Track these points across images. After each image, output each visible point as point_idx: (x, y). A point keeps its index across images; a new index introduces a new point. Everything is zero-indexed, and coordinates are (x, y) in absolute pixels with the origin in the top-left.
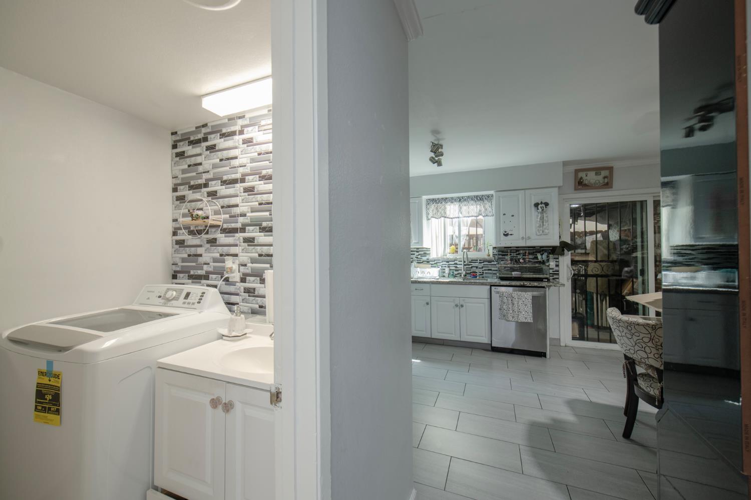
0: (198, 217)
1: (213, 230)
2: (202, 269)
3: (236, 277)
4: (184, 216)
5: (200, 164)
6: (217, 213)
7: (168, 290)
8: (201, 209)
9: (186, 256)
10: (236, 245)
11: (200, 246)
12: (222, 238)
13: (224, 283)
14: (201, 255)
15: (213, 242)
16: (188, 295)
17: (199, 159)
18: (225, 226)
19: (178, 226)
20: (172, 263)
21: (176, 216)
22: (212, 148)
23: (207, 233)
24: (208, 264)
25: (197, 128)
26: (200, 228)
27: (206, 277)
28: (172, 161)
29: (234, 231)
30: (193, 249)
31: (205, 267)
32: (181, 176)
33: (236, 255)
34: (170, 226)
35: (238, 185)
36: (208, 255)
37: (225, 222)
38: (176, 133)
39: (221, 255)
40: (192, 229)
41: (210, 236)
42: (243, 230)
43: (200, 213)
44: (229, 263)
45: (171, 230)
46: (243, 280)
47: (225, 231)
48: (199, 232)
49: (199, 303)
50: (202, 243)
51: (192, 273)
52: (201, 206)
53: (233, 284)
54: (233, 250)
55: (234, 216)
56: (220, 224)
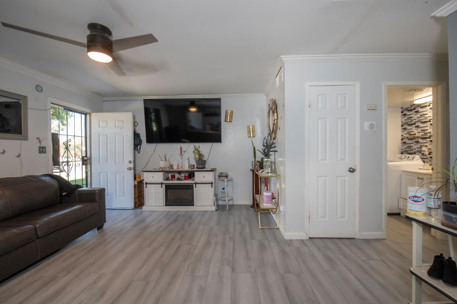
0: (411, 134)
1: (417, 138)
2: (413, 151)
3: (427, 153)
4: (406, 134)
5: (412, 117)
6: (419, 132)
7: (401, 156)
8: (413, 132)
9: (407, 147)
10: (427, 143)
11: (412, 143)
12: (421, 141)
13: (422, 155)
14: (412, 147)
15: (417, 142)
16: (408, 157)
17: (412, 116)
18: (422, 137)
19: (404, 137)
20: (401, 149)
21: (403, 134)
22: (417, 112)
23: (415, 139)
24: (415, 149)
25: (411, 106)
26: (412, 138)
27: (415, 153)
28: (401, 117)
29: (427, 138)
30: (409, 145)
31: (414, 150)
32: (404, 121)
33: (427, 146)
34: (400, 137)
35: (428, 123)
36: (415, 147)
37: (422, 135)
38: (403, 108)
39: (420, 146)
40: (409, 138)
41: (416, 140)
42: (429, 138)
43: (412, 133)
44: (424, 148)
45: (401, 139)
46: (429, 154)
47: (422, 138)
48: (412, 139)
49: (412, 159)
50: (413, 143)
51: (409, 152)
52: (412, 131)
53: (426, 155)
54: (425, 144)
55: (426, 133)
56: (421, 136)
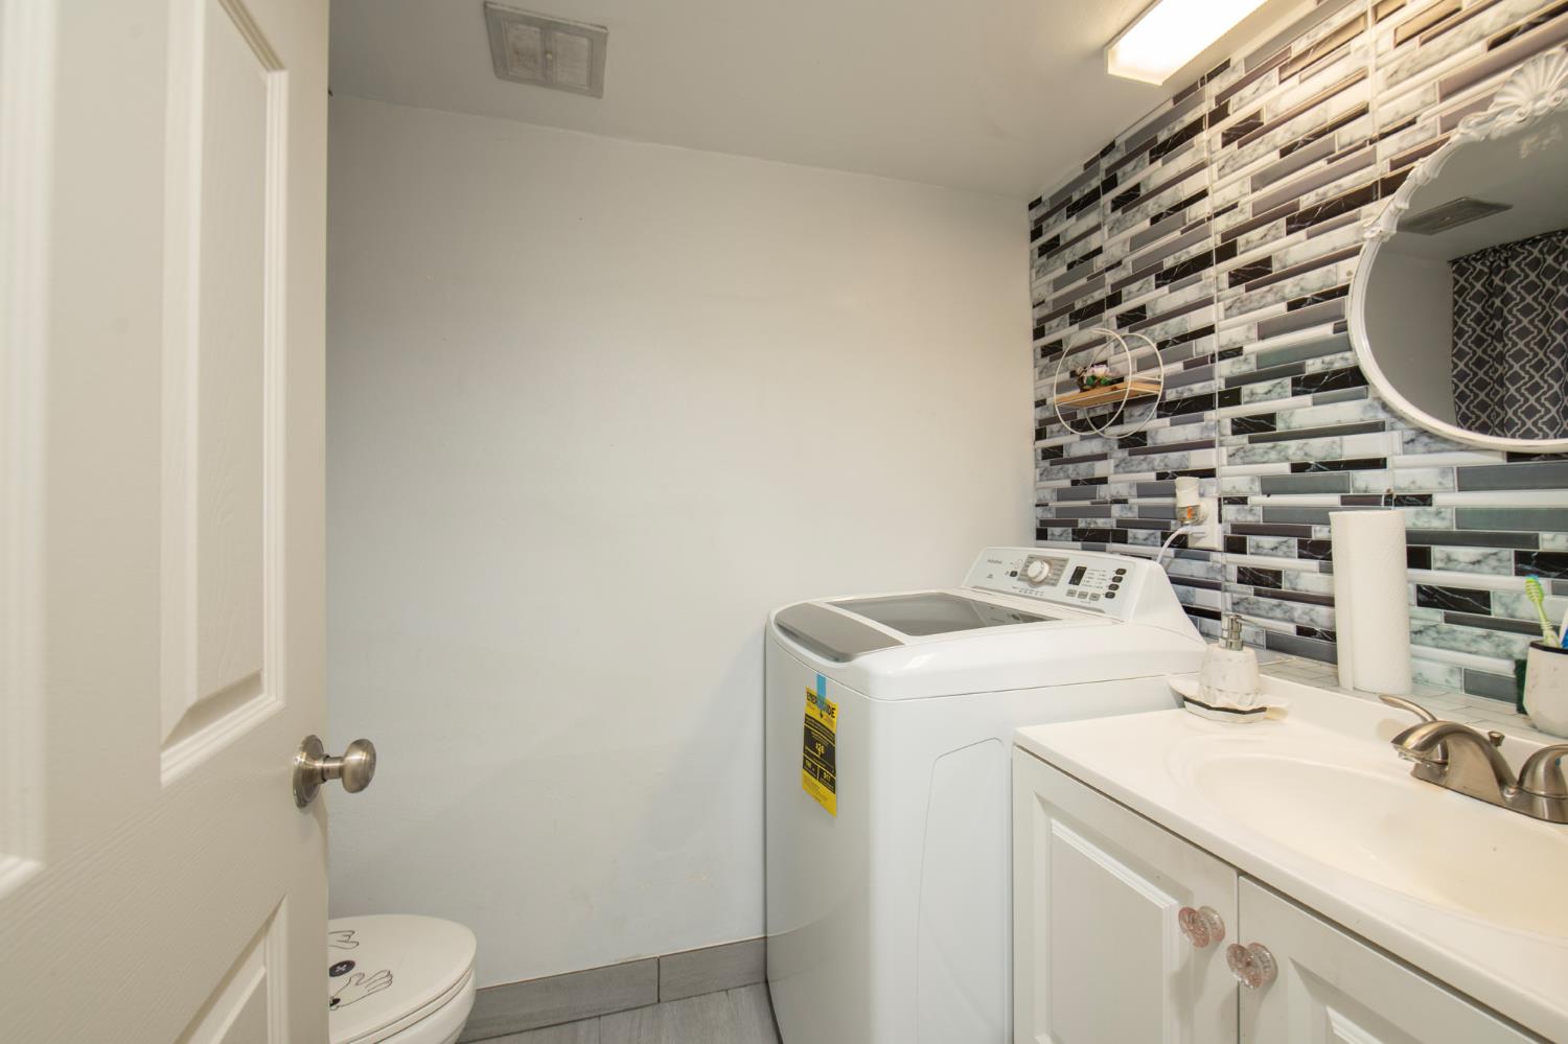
0: (1096, 382)
1: (1137, 411)
2: (1108, 516)
3: (1211, 534)
4: (1062, 387)
5: (1099, 251)
6: (1145, 364)
7: (1031, 559)
8: (1104, 363)
9: (1067, 483)
10: (1209, 444)
11: (1103, 457)
12: (1164, 430)
13: (1172, 552)
14: (1103, 481)
15: (1136, 443)
16: (1079, 574)
17: (1094, 242)
18: (1171, 395)
19: (1047, 414)
20: (1036, 502)
21: (1044, 393)
22: (1130, 199)
23: (1120, 421)
24: (1125, 501)
25: (1087, 166)
26: (1099, 412)
27: (1119, 536)
28: (1031, 267)
29: (1204, 403)
30: (1083, 466)
31: (1116, 510)
32: (1051, 297)
33: (1209, 473)
34: (1029, 418)
35: (1209, 273)
36: (1123, 479)
37: (1172, 381)
38: (1039, 200)
39: (1161, 476)
40: (1080, 416)
41: (1129, 429)
42: (1231, 397)
43: (1100, 371)
44: (1187, 493)
45: (1031, 427)
46: (1235, 545)
47: (1168, 409)
48: (1099, 422)
49: (1110, 596)
50: (1105, 450)
51: (1082, 524)
52: (1101, 357)
53: (1203, 555)
54: (1198, 459)
55: (1202, 361)
56: (1158, 390)
